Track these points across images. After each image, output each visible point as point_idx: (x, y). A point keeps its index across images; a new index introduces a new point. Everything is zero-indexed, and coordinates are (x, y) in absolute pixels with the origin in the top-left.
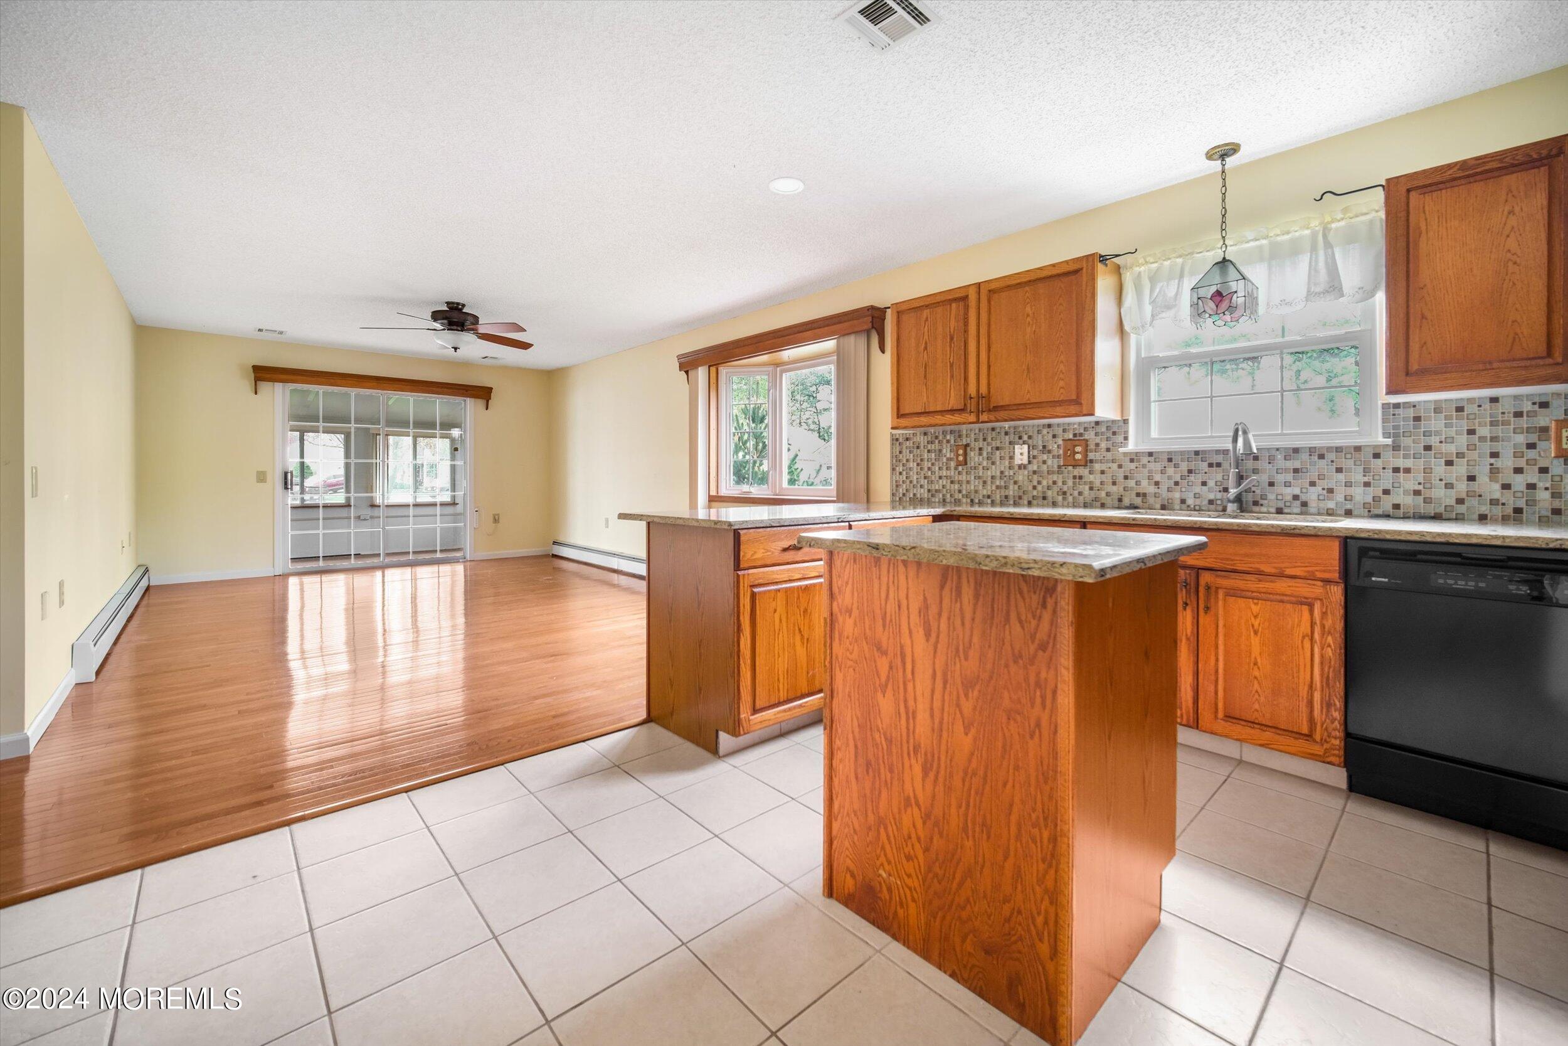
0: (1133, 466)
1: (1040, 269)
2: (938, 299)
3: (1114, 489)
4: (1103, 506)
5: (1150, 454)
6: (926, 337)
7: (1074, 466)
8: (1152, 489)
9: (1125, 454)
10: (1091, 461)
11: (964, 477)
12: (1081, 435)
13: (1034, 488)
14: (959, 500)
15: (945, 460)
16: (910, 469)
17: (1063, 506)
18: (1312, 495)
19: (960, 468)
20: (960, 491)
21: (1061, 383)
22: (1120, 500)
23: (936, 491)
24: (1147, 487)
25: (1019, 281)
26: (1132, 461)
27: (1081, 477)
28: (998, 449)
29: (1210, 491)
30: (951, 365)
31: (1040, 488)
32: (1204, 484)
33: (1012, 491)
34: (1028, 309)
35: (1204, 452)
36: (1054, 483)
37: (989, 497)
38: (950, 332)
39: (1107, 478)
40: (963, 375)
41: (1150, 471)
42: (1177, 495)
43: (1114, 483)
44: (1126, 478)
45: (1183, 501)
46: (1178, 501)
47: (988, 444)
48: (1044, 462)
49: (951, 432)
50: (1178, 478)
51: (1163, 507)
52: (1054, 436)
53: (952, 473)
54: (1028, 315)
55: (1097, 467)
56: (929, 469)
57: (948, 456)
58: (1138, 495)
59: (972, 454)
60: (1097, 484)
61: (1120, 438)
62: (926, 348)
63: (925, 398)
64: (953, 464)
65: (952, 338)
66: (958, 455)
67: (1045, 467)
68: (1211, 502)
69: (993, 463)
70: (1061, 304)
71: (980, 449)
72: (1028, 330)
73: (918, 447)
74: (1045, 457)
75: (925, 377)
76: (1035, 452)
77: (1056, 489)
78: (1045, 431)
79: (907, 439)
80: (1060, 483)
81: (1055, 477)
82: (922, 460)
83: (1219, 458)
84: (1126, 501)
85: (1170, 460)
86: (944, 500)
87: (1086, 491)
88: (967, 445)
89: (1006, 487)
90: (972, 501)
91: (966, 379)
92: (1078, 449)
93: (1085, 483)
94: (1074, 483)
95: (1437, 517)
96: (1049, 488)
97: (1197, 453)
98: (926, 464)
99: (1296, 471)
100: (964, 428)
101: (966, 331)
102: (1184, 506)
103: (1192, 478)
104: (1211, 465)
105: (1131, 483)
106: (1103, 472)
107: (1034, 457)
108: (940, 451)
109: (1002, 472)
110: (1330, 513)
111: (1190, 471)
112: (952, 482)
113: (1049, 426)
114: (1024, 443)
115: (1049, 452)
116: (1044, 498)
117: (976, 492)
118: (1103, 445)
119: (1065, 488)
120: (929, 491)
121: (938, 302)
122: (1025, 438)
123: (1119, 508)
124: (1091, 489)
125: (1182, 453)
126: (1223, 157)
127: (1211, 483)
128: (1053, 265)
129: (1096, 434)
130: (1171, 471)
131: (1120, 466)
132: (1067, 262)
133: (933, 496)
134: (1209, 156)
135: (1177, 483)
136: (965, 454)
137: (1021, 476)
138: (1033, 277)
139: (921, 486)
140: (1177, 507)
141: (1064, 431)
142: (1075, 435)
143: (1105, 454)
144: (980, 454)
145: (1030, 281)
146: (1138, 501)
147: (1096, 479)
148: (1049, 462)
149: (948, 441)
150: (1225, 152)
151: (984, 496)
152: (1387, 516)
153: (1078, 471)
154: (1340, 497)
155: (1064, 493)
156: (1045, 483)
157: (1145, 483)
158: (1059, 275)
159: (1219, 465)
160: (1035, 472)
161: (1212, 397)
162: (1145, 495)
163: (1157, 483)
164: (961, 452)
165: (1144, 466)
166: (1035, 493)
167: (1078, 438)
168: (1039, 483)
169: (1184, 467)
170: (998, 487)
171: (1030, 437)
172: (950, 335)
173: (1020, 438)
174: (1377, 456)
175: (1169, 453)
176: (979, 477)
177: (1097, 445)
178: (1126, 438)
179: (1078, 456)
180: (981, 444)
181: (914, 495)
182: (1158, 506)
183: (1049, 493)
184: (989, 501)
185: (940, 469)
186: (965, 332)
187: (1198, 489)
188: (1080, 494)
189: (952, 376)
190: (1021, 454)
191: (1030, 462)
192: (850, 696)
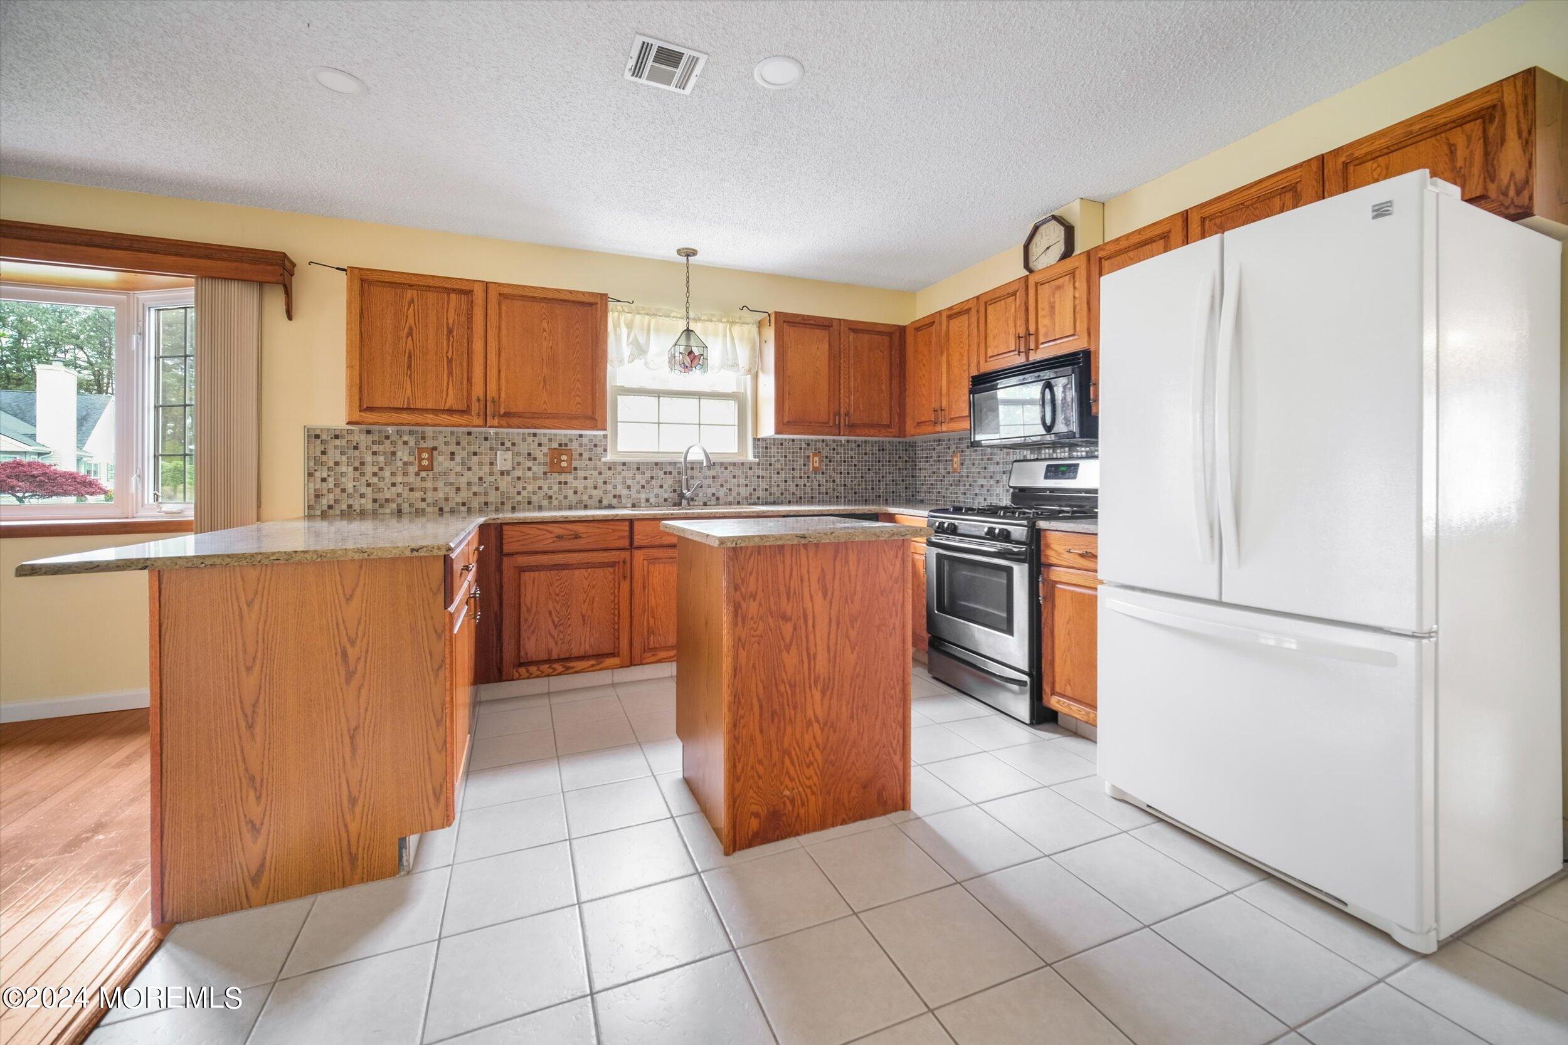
0: (610, 473)
1: (558, 291)
2: (431, 282)
3: (594, 492)
4: (586, 507)
5: (624, 464)
6: (411, 321)
7: (560, 473)
8: (625, 492)
9: (605, 463)
10: (575, 469)
11: (429, 484)
12: (566, 445)
13: (519, 493)
14: (423, 510)
15: (400, 464)
16: (343, 474)
17: (550, 509)
18: (722, 493)
19: (423, 474)
20: (423, 500)
21: (578, 399)
22: (600, 502)
23: (387, 500)
24: (622, 490)
25: (535, 295)
26: (610, 469)
27: (566, 483)
28: (475, 454)
29: (666, 491)
30: (450, 361)
31: (524, 493)
32: (661, 487)
33: (493, 497)
34: (544, 324)
35: (661, 463)
36: (540, 488)
37: (464, 504)
38: (448, 324)
39: (590, 483)
40: (465, 375)
41: (624, 478)
42: (643, 496)
43: (595, 488)
44: (605, 483)
45: (647, 500)
46: (643, 501)
47: (464, 449)
48: (529, 469)
49: (411, 433)
50: (644, 483)
51: (634, 506)
52: (540, 445)
53: (411, 479)
54: (544, 330)
55: (581, 473)
56: (375, 474)
57: (405, 459)
58: (615, 496)
59: (441, 458)
60: (580, 488)
61: (600, 450)
62: (410, 334)
63: (409, 392)
64: (412, 469)
65: (450, 332)
66: (421, 459)
67: (530, 474)
68: (666, 500)
69: (469, 469)
70: (577, 329)
71: (452, 454)
72: (545, 344)
73: (356, 448)
74: (530, 464)
75: (409, 367)
76: (520, 459)
77: (541, 494)
78: (530, 439)
79: (337, 437)
80: (545, 488)
81: (540, 483)
82: (362, 464)
83: (669, 469)
84: (605, 502)
85: (638, 469)
86: (400, 511)
87: (570, 493)
88: (435, 448)
89: (486, 494)
90: (441, 509)
91: (469, 379)
92: (564, 457)
93: (570, 488)
94: (560, 489)
95: (774, 503)
96: (534, 493)
97: (656, 464)
98: (369, 469)
99: (714, 477)
100: (429, 431)
101: (470, 329)
102: (648, 504)
103: (654, 482)
104: (665, 473)
105: (609, 487)
106: (585, 478)
107: (519, 464)
108: (394, 454)
109: (480, 479)
110: (730, 504)
111: (652, 478)
112: (411, 490)
113: (535, 435)
114: (508, 449)
115: (535, 459)
116: (529, 503)
117: (447, 499)
118: (586, 455)
119: (550, 493)
120: (375, 501)
121: (430, 287)
122: (508, 444)
123: (600, 508)
124: (575, 492)
125: (648, 464)
126: (688, 256)
127: (666, 486)
128: (571, 292)
129: (581, 445)
130: (639, 477)
131: (600, 473)
132: (583, 293)
133: (381, 506)
134: (679, 252)
135: (643, 487)
136: (431, 459)
137: (504, 483)
138: (549, 295)
139: (362, 496)
140: (643, 505)
141: (550, 440)
142: (560, 445)
143: (588, 462)
144: (452, 459)
145: (546, 299)
146: (614, 502)
147: (579, 484)
148: (535, 468)
149: (405, 443)
150: (689, 253)
151: (457, 504)
152: (755, 504)
153: (563, 478)
154: (734, 493)
155: (550, 497)
156: (530, 488)
157: (619, 487)
158: (574, 302)
159: (670, 473)
160: (519, 478)
161: (659, 423)
162: (620, 496)
163: (629, 487)
164: (425, 455)
165: (620, 473)
166: (519, 498)
167: (563, 448)
168: (524, 488)
169: (648, 474)
170: (475, 494)
171: (513, 444)
172: (448, 328)
173: (503, 444)
174: (751, 468)
175: (638, 463)
176: (451, 484)
177: (581, 455)
178: (605, 450)
179: (564, 464)
180: (453, 448)
181: (350, 506)
182: (630, 505)
183: (534, 498)
184: (464, 509)
185: (393, 474)
186: (468, 328)
187: (657, 491)
188: (566, 497)
189: (450, 373)
190: (503, 460)
191: (514, 468)
192: (754, 667)
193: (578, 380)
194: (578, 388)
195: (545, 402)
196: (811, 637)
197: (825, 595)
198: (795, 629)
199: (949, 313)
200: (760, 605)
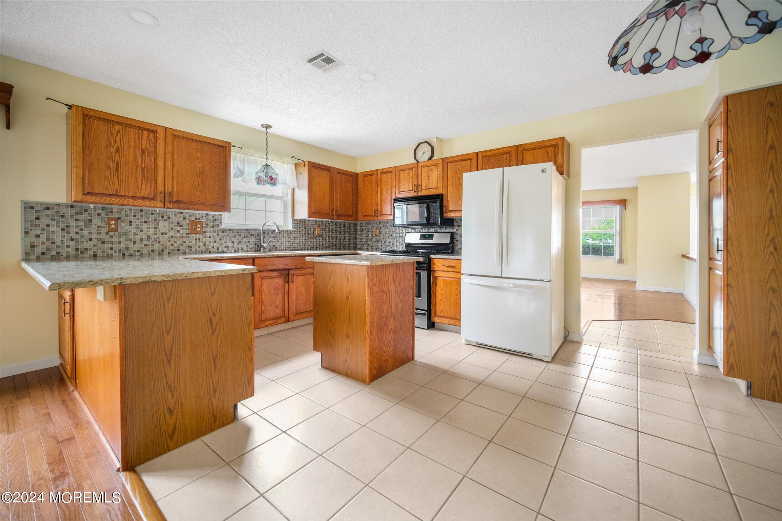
0: (223, 234)
1: (206, 137)
2: (130, 122)
3: (215, 244)
4: (210, 252)
5: (230, 230)
6: (118, 143)
7: (196, 234)
8: (230, 244)
9: (221, 229)
10: (205, 232)
11: (115, 239)
12: (199, 219)
13: (172, 245)
14: (112, 255)
15: (96, 227)
16: (53, 233)
17: (191, 254)
18: (278, 245)
19: (111, 233)
20: (111, 249)
21: (216, 196)
22: (218, 249)
23: (86, 249)
24: (229, 244)
25: (193, 138)
26: (223, 232)
27: (199, 239)
28: (145, 222)
29: (251, 244)
30: (143, 170)
31: (175, 245)
32: (249, 242)
33: (156, 247)
34: (198, 154)
35: (249, 230)
36: (185, 242)
37: (138, 251)
38: (142, 147)
39: (212, 240)
40: (153, 178)
41: (231, 237)
42: (240, 246)
43: (215, 242)
44: (220, 239)
45: (242, 249)
46: (240, 249)
47: (138, 219)
48: (178, 231)
49: (103, 208)
50: (240, 240)
51: (235, 252)
52: (184, 218)
53: (103, 236)
54: (198, 158)
55: (207, 234)
56: (77, 233)
57: (99, 224)
58: (225, 247)
59: (123, 224)
60: (207, 242)
61: (218, 222)
62: (117, 151)
64: (104, 231)
65: (143, 152)
66: (110, 225)
67: (178, 234)
68: (251, 248)
69: (142, 231)
70: (216, 159)
71: (131, 222)
72: (199, 165)
73: (63, 216)
74: (178, 229)
75: (117, 170)
76: (173, 226)
77: (185, 245)
78: (178, 215)
79: (48, 209)
80: (187, 242)
81: (184, 239)
82: (68, 226)
83: (254, 232)
84: (220, 250)
85: (238, 233)
86: (95, 255)
87: (202, 245)
88: (119, 218)
89: (153, 245)
90: (123, 254)
91: (155, 181)
92: (198, 226)
93: (202, 242)
94: (196, 242)
95: (301, 250)
96: (182, 245)
97: (247, 230)
98: (73, 230)
99: (274, 237)
100: (115, 208)
101: (155, 152)
102: (242, 250)
103: (245, 240)
104: (251, 235)
105: (223, 242)
106: (210, 237)
107: (172, 229)
108: (90, 221)
109: (149, 237)
110: (282, 250)
111: (245, 237)
112: (103, 243)
113: (181, 213)
114: (166, 220)
115: (182, 226)
116: (179, 250)
117: (127, 248)
118: (210, 225)
119: (190, 245)
120: (77, 249)
121: (130, 125)
122: (166, 218)
123: (218, 253)
124: (205, 245)
125: (242, 230)
126: (267, 128)
127: (251, 242)
128: (213, 139)
129: (208, 219)
130: (238, 237)
131: (218, 235)
132: (219, 141)
133: (82, 253)
134: (262, 126)
135: (240, 242)
136: (116, 225)
137: (163, 239)
138: (201, 139)
139: (68, 246)
140: (240, 251)
141: (191, 216)
142: (196, 219)
143: (212, 229)
144: (131, 225)
145: (199, 141)
146: (225, 249)
147: (207, 240)
148: (181, 231)
149: (99, 214)
150: (268, 127)
151: (134, 251)
152: (293, 250)
153: (198, 236)
154: (283, 245)
155: (191, 247)
156: (178, 242)
157: (228, 241)
158: (214, 144)
159: (254, 235)
160: (172, 237)
161: (245, 209)
162: (228, 247)
163: (233, 242)
164: (113, 222)
165: (228, 235)
166: (172, 248)
167: (198, 220)
168: (175, 242)
169: (242, 235)
170: (145, 245)
171: (169, 218)
172: (142, 150)
173: (162, 217)
174: (291, 233)
175: (238, 230)
176: (131, 239)
177: (207, 224)
178: (221, 223)
179: (198, 229)
180: (132, 219)
181: (58, 253)
182: (233, 251)
183: (181, 248)
184: (139, 254)
185: (90, 233)
187: (247, 244)
188: (199, 247)
189: (143, 176)
190: (163, 226)
191: (169, 231)
192: (375, 312)
193: (216, 186)
194: (216, 190)
195: (199, 196)
196: (391, 299)
197: (394, 283)
198: (386, 296)
199: (382, 171)
200: (377, 288)
